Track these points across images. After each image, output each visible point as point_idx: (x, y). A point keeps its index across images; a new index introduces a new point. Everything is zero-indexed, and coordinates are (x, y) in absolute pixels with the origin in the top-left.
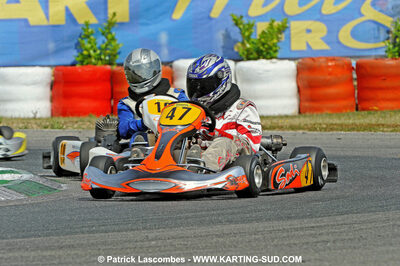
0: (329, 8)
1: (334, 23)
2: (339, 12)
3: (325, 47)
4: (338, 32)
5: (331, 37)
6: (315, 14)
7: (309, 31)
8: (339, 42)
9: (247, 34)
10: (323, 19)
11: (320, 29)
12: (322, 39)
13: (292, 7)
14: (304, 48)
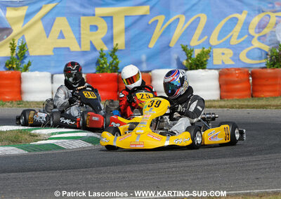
0: (234, 41)
1: (237, 50)
2: (239, 44)
3: (232, 63)
4: (239, 54)
5: (236, 56)
6: (227, 45)
7: (223, 54)
8: (239, 60)
9: (189, 55)
10: (230, 47)
11: (229, 52)
12: (230, 58)
13: (214, 41)
14: (220, 63)
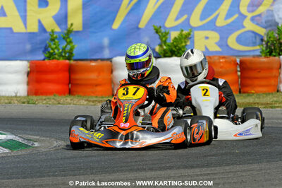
0: (221, 22)
1: (224, 32)
2: (228, 25)
3: (218, 49)
4: (227, 38)
5: (223, 42)
6: (211, 26)
7: (207, 38)
8: (227, 46)
9: (164, 39)
10: (216, 29)
11: (215, 36)
12: (216, 43)
13: (195, 21)
14: (203, 49)
